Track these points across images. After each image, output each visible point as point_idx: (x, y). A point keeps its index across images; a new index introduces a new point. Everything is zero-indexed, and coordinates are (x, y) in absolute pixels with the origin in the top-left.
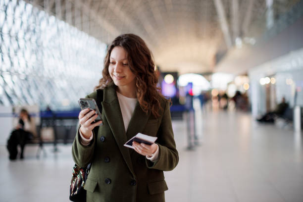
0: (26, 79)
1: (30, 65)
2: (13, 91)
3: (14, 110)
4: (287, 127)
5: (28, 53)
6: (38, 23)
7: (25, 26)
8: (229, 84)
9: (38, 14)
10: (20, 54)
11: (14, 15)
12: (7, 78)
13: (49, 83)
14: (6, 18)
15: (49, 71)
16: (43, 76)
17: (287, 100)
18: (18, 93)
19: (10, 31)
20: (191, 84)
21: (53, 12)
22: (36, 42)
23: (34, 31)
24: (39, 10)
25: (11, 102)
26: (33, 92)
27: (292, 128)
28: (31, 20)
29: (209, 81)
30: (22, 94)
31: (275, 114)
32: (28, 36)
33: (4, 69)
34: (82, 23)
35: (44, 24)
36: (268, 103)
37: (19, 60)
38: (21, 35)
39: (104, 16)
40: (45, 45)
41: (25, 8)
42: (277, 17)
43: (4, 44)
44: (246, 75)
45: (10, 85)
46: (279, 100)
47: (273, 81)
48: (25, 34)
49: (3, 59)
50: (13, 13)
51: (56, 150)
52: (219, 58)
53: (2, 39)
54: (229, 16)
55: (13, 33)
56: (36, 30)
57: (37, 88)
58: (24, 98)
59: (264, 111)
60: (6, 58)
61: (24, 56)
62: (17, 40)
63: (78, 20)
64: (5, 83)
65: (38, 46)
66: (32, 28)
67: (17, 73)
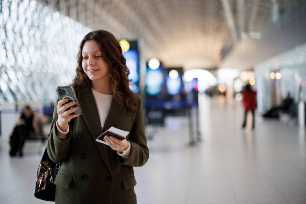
0: (31, 76)
1: (34, 61)
2: (18, 87)
3: (17, 107)
4: (292, 123)
5: (32, 50)
6: (42, 19)
7: (29, 22)
8: (235, 80)
9: (42, 10)
10: (24, 50)
11: (18, 11)
12: (12, 75)
13: (54, 79)
14: (10, 15)
15: (54, 67)
16: (48, 73)
17: (292, 95)
18: (23, 89)
19: (14, 28)
20: (196, 80)
21: (58, 8)
22: (41, 38)
23: (39, 27)
24: (44, 6)
25: (16, 99)
26: (38, 88)
27: (297, 124)
28: (36, 16)
29: (216, 76)
30: (27, 90)
31: (280, 110)
32: (32, 32)
33: (8, 66)
34: (87, 19)
35: (48, 20)
37: (23, 56)
38: (25, 32)
39: (109, 11)
40: (49, 41)
41: (29, 4)
42: (282, 12)
43: (8, 40)
44: (252, 70)
45: (15, 81)
46: (285, 96)
47: (279, 76)
48: (29, 30)
49: (7, 56)
50: (17, 9)
52: (225, 53)
53: (6, 35)
54: (235, 11)
55: (17, 29)
56: (41, 27)
57: (41, 85)
58: (29, 94)
59: (269, 106)
60: (11, 55)
61: (28, 53)
62: (21, 36)
63: (82, 16)
64: (10, 80)
65: (43, 43)
66: (36, 25)
67: (21, 69)
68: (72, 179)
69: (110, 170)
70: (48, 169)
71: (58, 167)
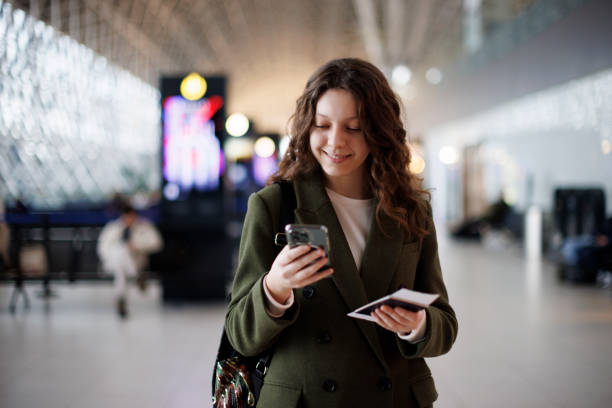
36: (466, 200)
42: (489, 28)
51: (47, 294)
54: (381, 22)
68: (298, 392)
69: (384, 364)
70: (237, 373)
71: (261, 368)
